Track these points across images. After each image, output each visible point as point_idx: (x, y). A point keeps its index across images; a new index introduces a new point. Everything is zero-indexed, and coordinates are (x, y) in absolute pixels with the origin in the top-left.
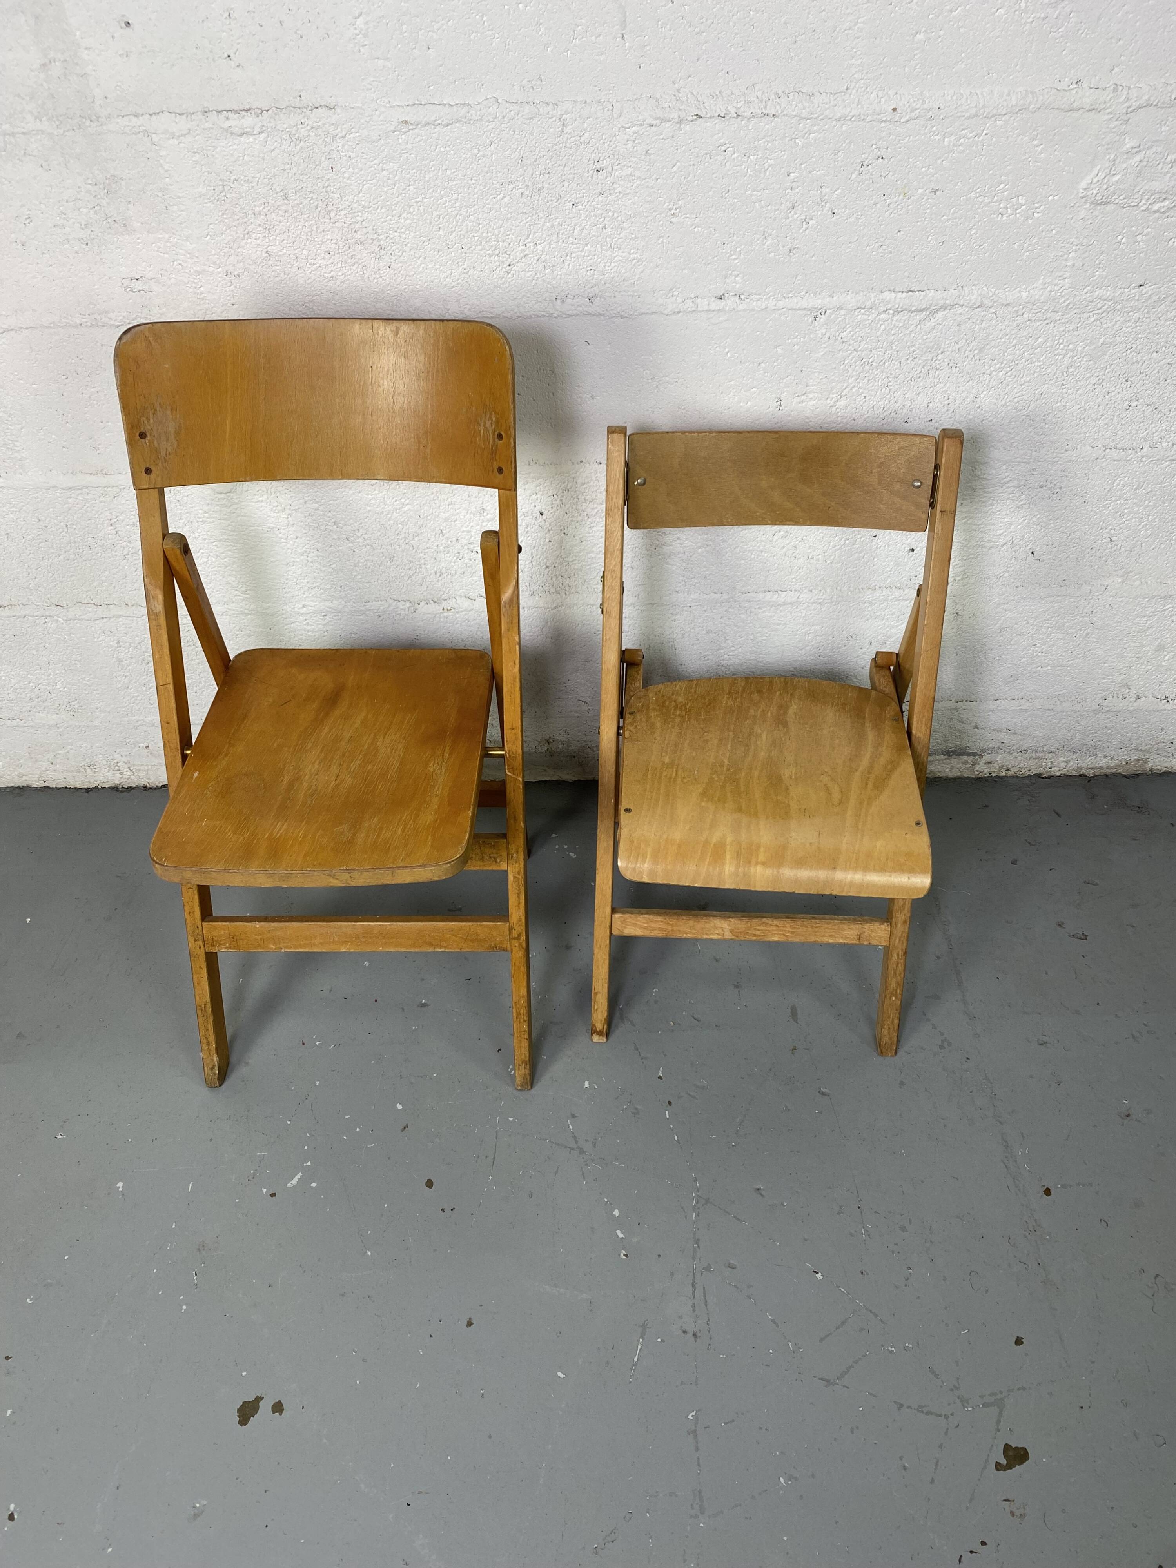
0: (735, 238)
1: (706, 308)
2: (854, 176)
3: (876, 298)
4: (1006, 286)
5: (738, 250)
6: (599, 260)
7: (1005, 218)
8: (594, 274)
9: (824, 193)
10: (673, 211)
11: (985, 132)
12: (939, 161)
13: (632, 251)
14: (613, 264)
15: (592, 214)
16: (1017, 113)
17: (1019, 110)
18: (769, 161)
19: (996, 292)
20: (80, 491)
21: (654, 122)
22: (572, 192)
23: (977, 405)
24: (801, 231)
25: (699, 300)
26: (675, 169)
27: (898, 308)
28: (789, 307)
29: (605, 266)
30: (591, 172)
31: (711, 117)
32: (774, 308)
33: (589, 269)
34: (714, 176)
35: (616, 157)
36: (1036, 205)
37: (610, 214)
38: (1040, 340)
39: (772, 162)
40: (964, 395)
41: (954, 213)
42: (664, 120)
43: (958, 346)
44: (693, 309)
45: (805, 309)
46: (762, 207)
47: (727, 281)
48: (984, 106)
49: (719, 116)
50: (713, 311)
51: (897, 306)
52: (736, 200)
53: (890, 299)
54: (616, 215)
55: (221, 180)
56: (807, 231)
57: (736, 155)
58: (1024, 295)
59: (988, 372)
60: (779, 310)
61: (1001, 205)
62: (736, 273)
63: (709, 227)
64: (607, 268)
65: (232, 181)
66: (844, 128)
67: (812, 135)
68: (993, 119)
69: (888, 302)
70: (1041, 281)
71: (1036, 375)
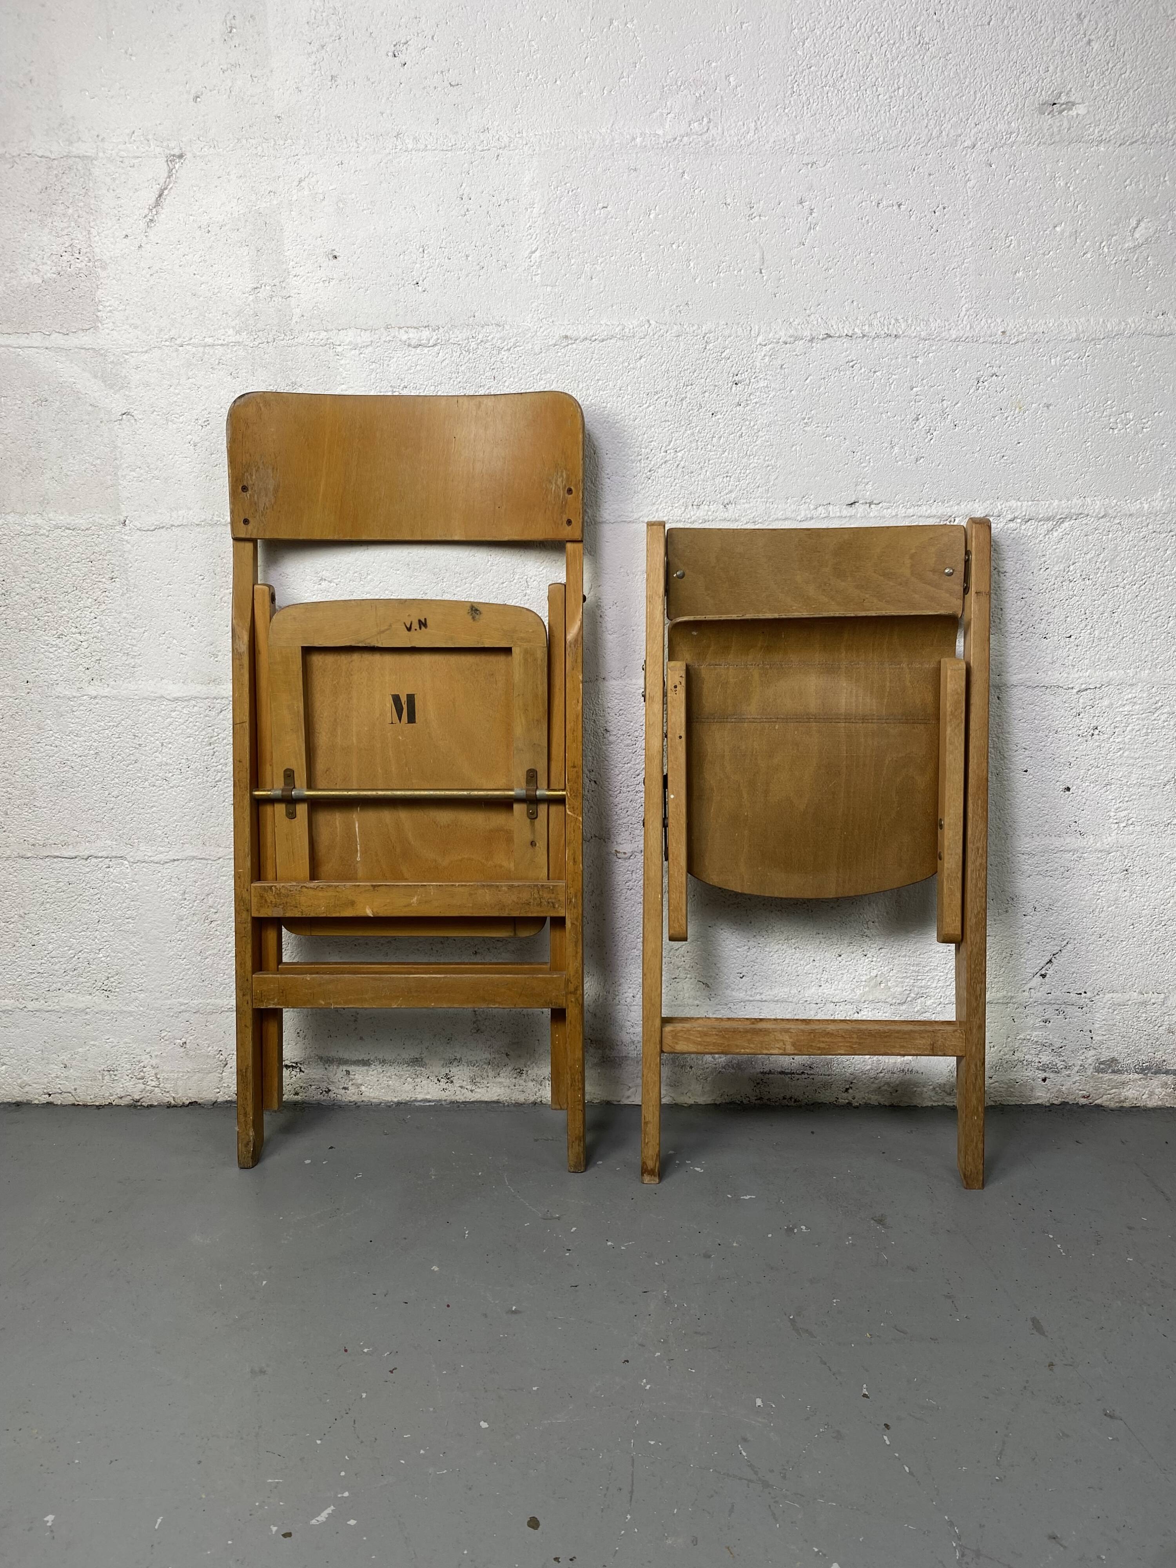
0: (864, 446)
1: (838, 514)
2: (972, 391)
3: (1003, 506)
4: (1127, 498)
5: (867, 458)
6: (735, 467)
7: (1116, 431)
8: (730, 481)
9: (945, 406)
10: (805, 421)
11: (1087, 355)
12: (1049, 379)
13: (767, 458)
14: (748, 471)
15: (730, 422)
16: (1114, 338)
17: (1115, 336)
18: (893, 376)
19: (1118, 503)
20: (186, 703)
21: (789, 340)
22: (712, 402)
23: (1116, 621)
24: (926, 440)
25: (831, 507)
26: (808, 381)
27: (1025, 515)
28: (919, 514)
29: (740, 473)
30: (730, 384)
31: (839, 337)
32: (903, 515)
33: (725, 475)
34: (844, 388)
35: (753, 371)
36: (1144, 421)
37: (747, 423)
38: (1168, 552)
39: (896, 377)
40: (1101, 609)
41: (1067, 427)
42: (797, 339)
43: (1088, 556)
44: (825, 515)
45: (935, 516)
46: (889, 418)
47: (859, 488)
48: (1083, 332)
49: (847, 335)
50: (845, 517)
51: (1024, 513)
52: (864, 411)
53: (1017, 506)
54: (752, 424)
55: (391, 386)
56: (932, 441)
57: (863, 370)
58: (1146, 506)
59: (1122, 585)
60: (909, 517)
61: (1111, 420)
62: (866, 480)
63: (840, 436)
64: (742, 475)
65: (401, 388)
66: (960, 348)
67: (931, 355)
68: (1093, 343)
69: (1016, 509)
70: (1160, 493)
71: (1170, 588)
